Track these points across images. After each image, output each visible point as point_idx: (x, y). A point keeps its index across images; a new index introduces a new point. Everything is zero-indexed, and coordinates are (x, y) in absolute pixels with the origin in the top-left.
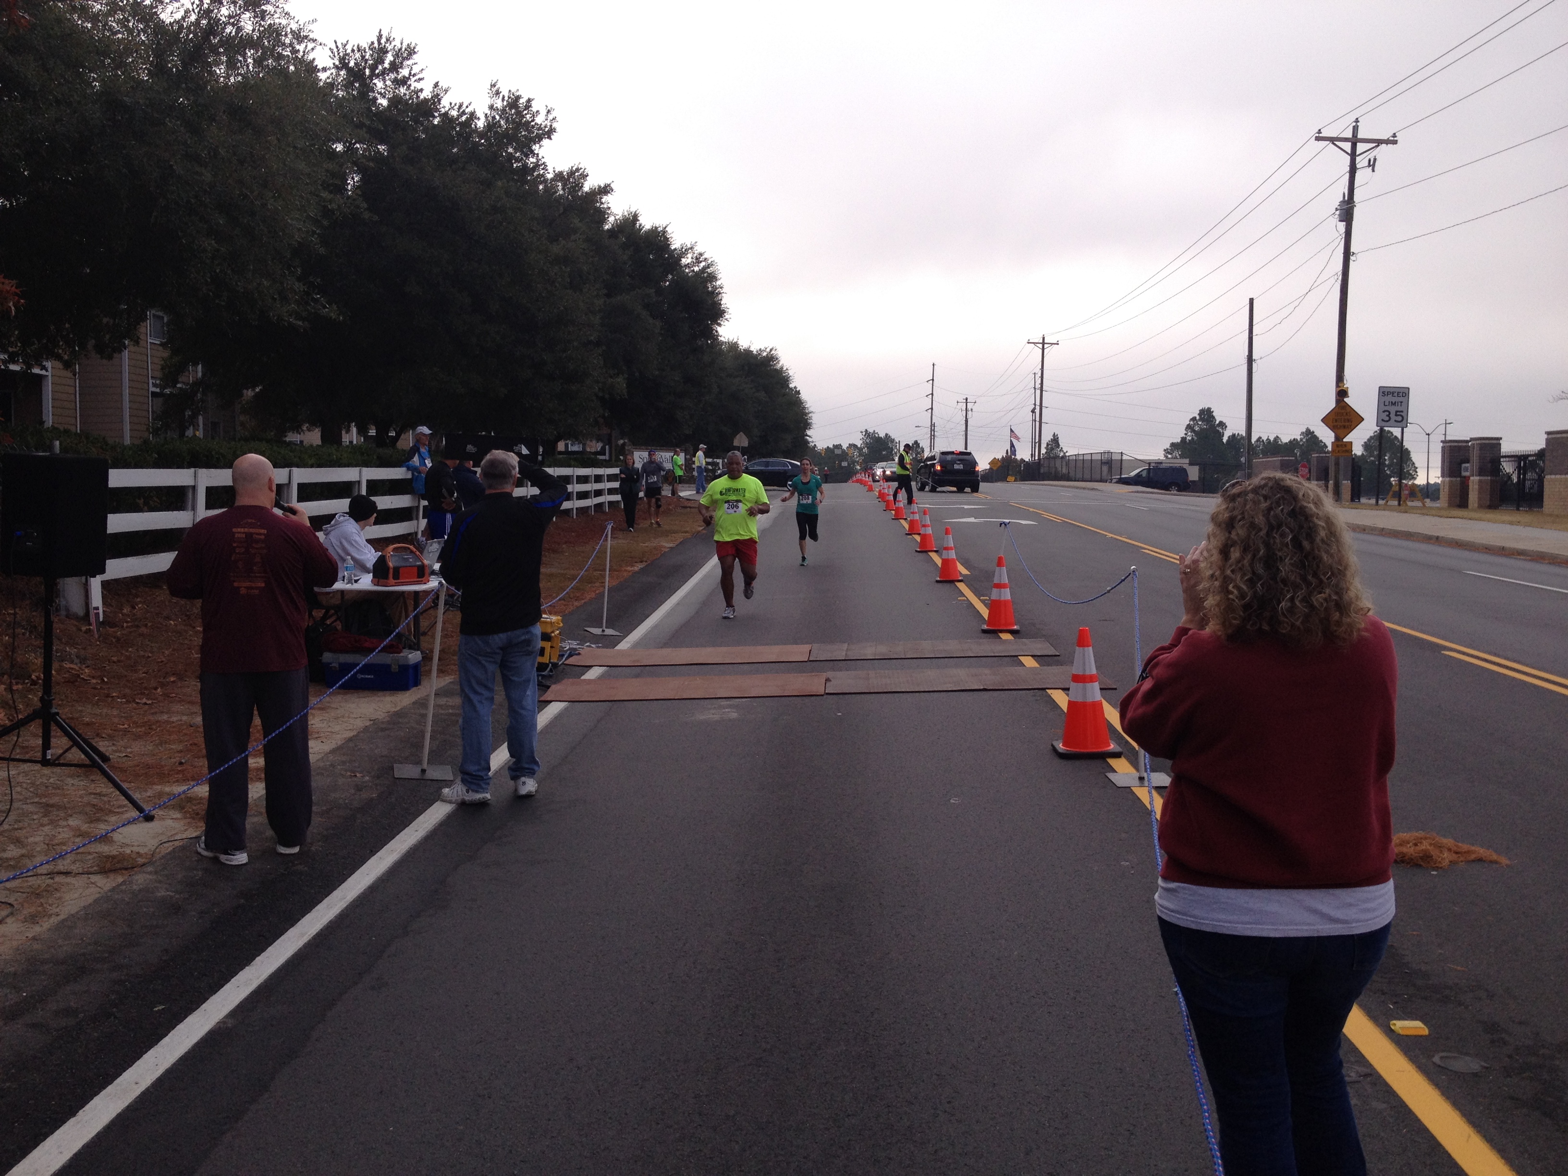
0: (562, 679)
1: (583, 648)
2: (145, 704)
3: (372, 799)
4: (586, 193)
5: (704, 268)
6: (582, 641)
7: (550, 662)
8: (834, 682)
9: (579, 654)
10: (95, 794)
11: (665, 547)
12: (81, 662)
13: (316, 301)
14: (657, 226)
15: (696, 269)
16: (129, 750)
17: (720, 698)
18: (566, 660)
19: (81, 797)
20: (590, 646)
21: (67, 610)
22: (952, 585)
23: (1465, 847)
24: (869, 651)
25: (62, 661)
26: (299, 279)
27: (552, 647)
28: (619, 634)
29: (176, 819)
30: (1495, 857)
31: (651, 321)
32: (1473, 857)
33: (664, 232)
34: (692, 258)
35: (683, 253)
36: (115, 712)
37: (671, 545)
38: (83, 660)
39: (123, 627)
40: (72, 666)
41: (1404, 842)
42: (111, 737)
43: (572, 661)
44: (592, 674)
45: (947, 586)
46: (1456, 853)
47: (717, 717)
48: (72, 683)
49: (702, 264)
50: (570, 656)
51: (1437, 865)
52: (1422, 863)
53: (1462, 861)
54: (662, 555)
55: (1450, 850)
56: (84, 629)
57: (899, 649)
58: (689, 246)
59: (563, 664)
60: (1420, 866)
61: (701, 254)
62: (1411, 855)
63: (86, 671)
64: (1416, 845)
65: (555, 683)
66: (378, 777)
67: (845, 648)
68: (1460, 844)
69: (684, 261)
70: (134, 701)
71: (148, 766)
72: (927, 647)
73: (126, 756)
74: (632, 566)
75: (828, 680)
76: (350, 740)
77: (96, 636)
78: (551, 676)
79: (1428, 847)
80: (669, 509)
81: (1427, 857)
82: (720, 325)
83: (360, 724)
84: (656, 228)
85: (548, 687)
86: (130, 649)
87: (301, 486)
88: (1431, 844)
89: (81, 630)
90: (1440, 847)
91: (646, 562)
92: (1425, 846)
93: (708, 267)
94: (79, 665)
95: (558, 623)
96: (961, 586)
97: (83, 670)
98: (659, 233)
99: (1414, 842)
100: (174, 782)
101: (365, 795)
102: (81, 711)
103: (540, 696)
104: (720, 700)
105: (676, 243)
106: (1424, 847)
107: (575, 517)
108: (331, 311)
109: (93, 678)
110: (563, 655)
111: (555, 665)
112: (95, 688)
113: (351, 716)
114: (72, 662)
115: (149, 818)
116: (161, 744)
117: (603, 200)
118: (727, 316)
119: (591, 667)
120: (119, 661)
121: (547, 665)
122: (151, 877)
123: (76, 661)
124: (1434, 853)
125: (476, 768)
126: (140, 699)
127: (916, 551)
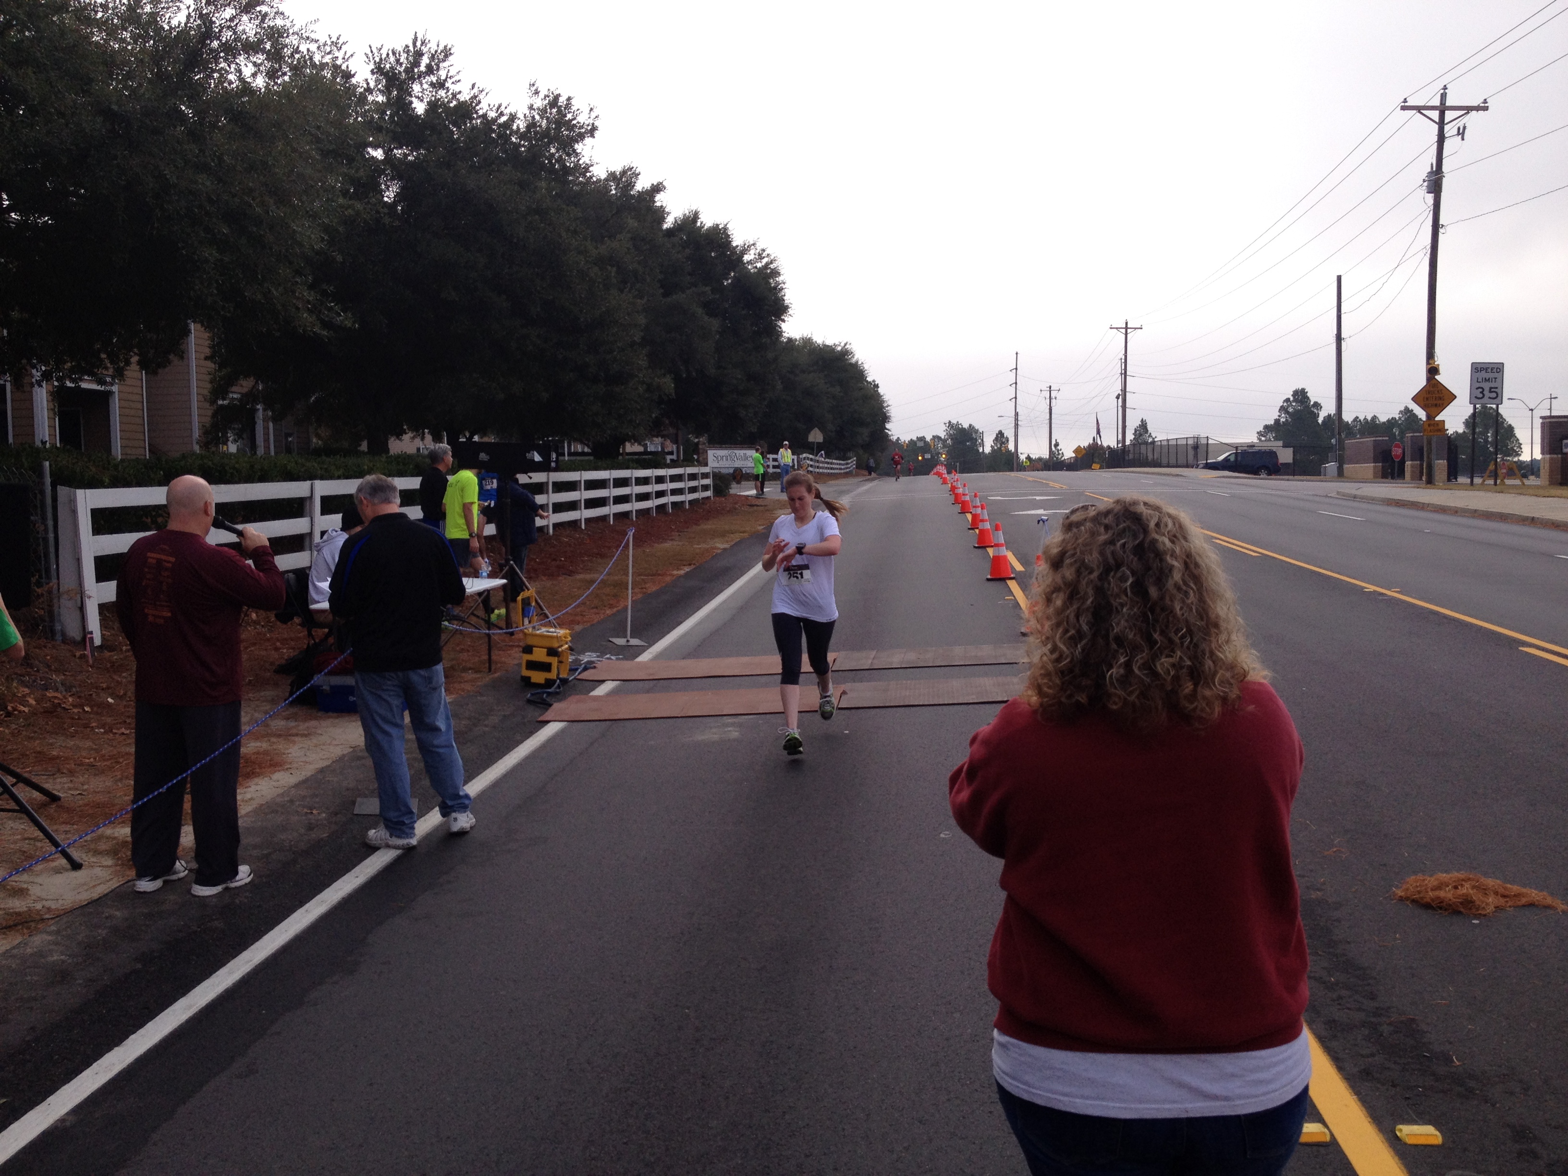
0: (570, 695)
1: (601, 661)
2: (123, 734)
3: (322, 839)
4: (638, 191)
5: (767, 264)
6: (603, 654)
7: (558, 677)
8: (850, 695)
9: (595, 667)
10: (31, 839)
11: (719, 548)
12: (66, 691)
13: (330, 309)
14: (719, 223)
15: (759, 265)
16: (86, 787)
17: (725, 715)
18: (579, 674)
19: (15, 842)
20: (609, 659)
21: (63, 634)
22: (1002, 583)
23: (1515, 888)
24: (897, 658)
25: (46, 690)
26: (311, 287)
27: (560, 662)
28: (643, 643)
29: (107, 866)
30: (1549, 901)
31: (706, 318)
32: (1524, 901)
33: (725, 229)
34: (755, 254)
35: (745, 250)
36: (88, 744)
37: (726, 546)
38: (68, 689)
39: (121, 650)
40: (56, 694)
41: (1442, 884)
42: (71, 773)
43: (586, 675)
44: (601, 690)
45: (997, 584)
46: (1504, 896)
47: (716, 737)
48: (51, 712)
49: (765, 261)
50: (585, 669)
51: (1480, 912)
52: (1462, 910)
53: (1510, 907)
54: (713, 557)
55: (1496, 893)
56: (78, 654)
57: (930, 656)
58: (752, 242)
59: (575, 678)
60: (1460, 913)
61: (764, 250)
62: (1450, 900)
63: (70, 699)
64: (1456, 888)
65: (560, 701)
66: (336, 814)
67: (872, 656)
68: (1509, 886)
69: (746, 258)
70: (111, 731)
71: (98, 805)
72: (959, 653)
73: (79, 794)
74: (678, 569)
75: (844, 693)
76: (322, 771)
77: (91, 662)
78: (557, 693)
79: (1471, 892)
80: (735, 509)
81: (1468, 902)
82: (784, 321)
83: (337, 751)
84: (718, 225)
85: (550, 705)
86: (124, 674)
87: (324, 499)
88: (1473, 887)
89: (75, 656)
90: (1485, 891)
91: (694, 564)
92: (1466, 889)
93: (771, 262)
94: (64, 693)
95: (565, 637)
96: (1013, 585)
97: (66, 698)
98: (720, 230)
99: (1454, 884)
100: (119, 823)
101: (314, 835)
102: (51, 744)
103: (541, 715)
104: (725, 717)
105: (737, 241)
106: (1465, 891)
107: (634, 519)
108: (345, 319)
109: (75, 706)
110: (577, 669)
111: (564, 681)
112: (73, 718)
113: (335, 742)
114: (57, 690)
115: (76, 866)
116: (121, 780)
117: (657, 199)
118: (791, 311)
119: (603, 681)
120: (108, 688)
121: (555, 681)
122: (50, 938)
123: (61, 688)
124: (1476, 896)
125: (396, 814)
126: (118, 729)
127: (975, 547)
